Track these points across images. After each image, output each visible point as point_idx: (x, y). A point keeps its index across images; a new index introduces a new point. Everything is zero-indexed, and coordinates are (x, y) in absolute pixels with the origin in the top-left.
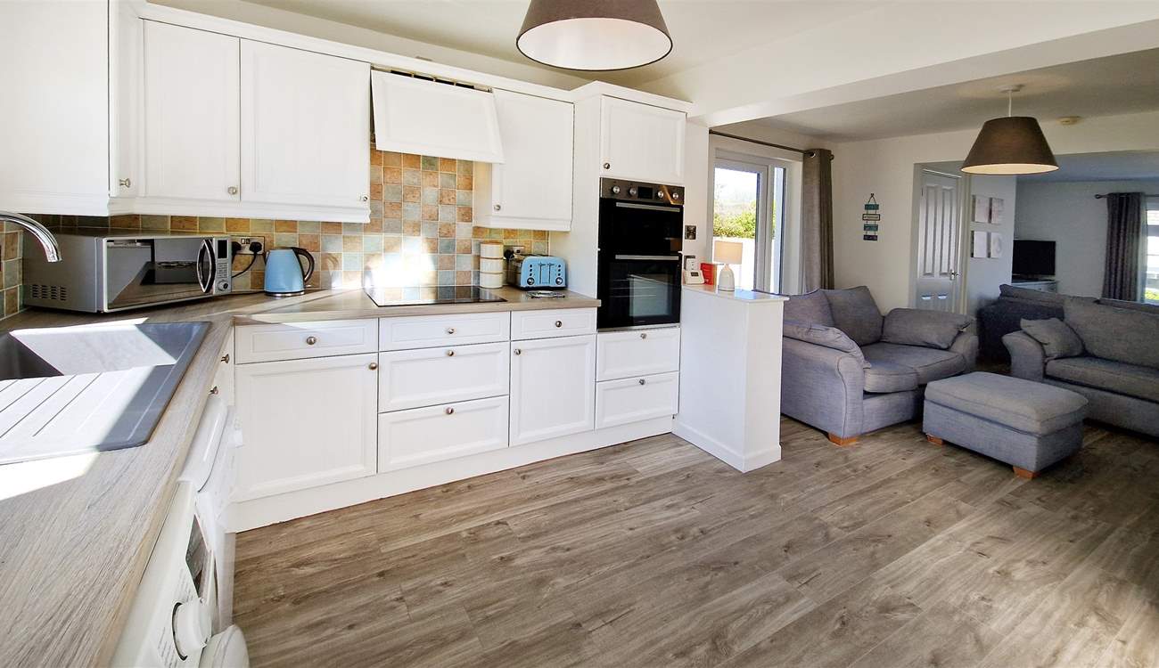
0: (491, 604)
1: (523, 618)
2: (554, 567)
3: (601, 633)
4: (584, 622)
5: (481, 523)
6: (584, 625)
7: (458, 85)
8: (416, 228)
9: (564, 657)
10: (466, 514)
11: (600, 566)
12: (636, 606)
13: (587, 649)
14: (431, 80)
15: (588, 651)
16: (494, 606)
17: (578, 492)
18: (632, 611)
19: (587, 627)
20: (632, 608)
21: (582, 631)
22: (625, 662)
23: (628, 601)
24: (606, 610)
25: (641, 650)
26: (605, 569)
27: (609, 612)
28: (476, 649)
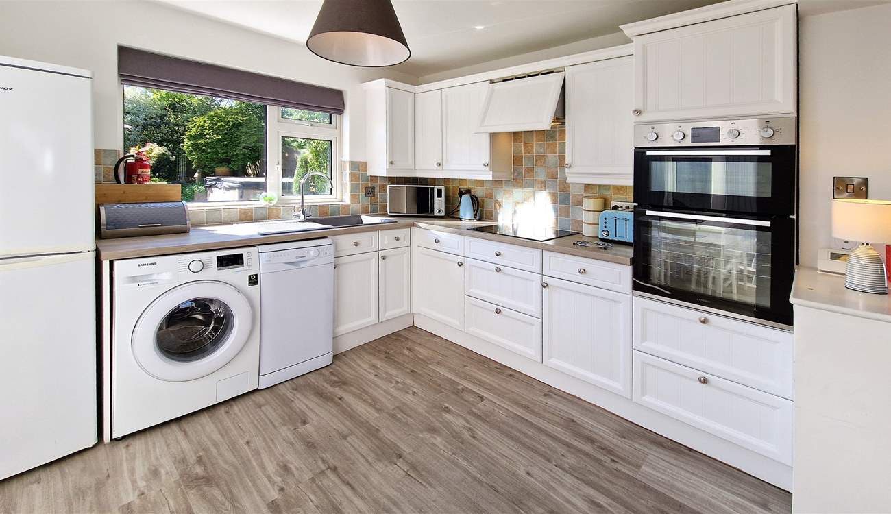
0: (405, 414)
1: (398, 430)
2: (451, 433)
3: (397, 471)
4: (404, 459)
5: (475, 390)
6: (401, 460)
7: (542, 74)
8: (543, 185)
9: (373, 455)
10: (480, 382)
11: (465, 459)
12: (429, 488)
13: (381, 465)
14: (525, 77)
15: (379, 466)
16: (404, 415)
17: (558, 431)
18: (425, 487)
19: (400, 462)
20: (427, 486)
21: (395, 460)
22: (374, 488)
23: (434, 482)
24: (420, 470)
25: (388, 497)
26: (464, 463)
27: (419, 473)
28: (371, 417)
